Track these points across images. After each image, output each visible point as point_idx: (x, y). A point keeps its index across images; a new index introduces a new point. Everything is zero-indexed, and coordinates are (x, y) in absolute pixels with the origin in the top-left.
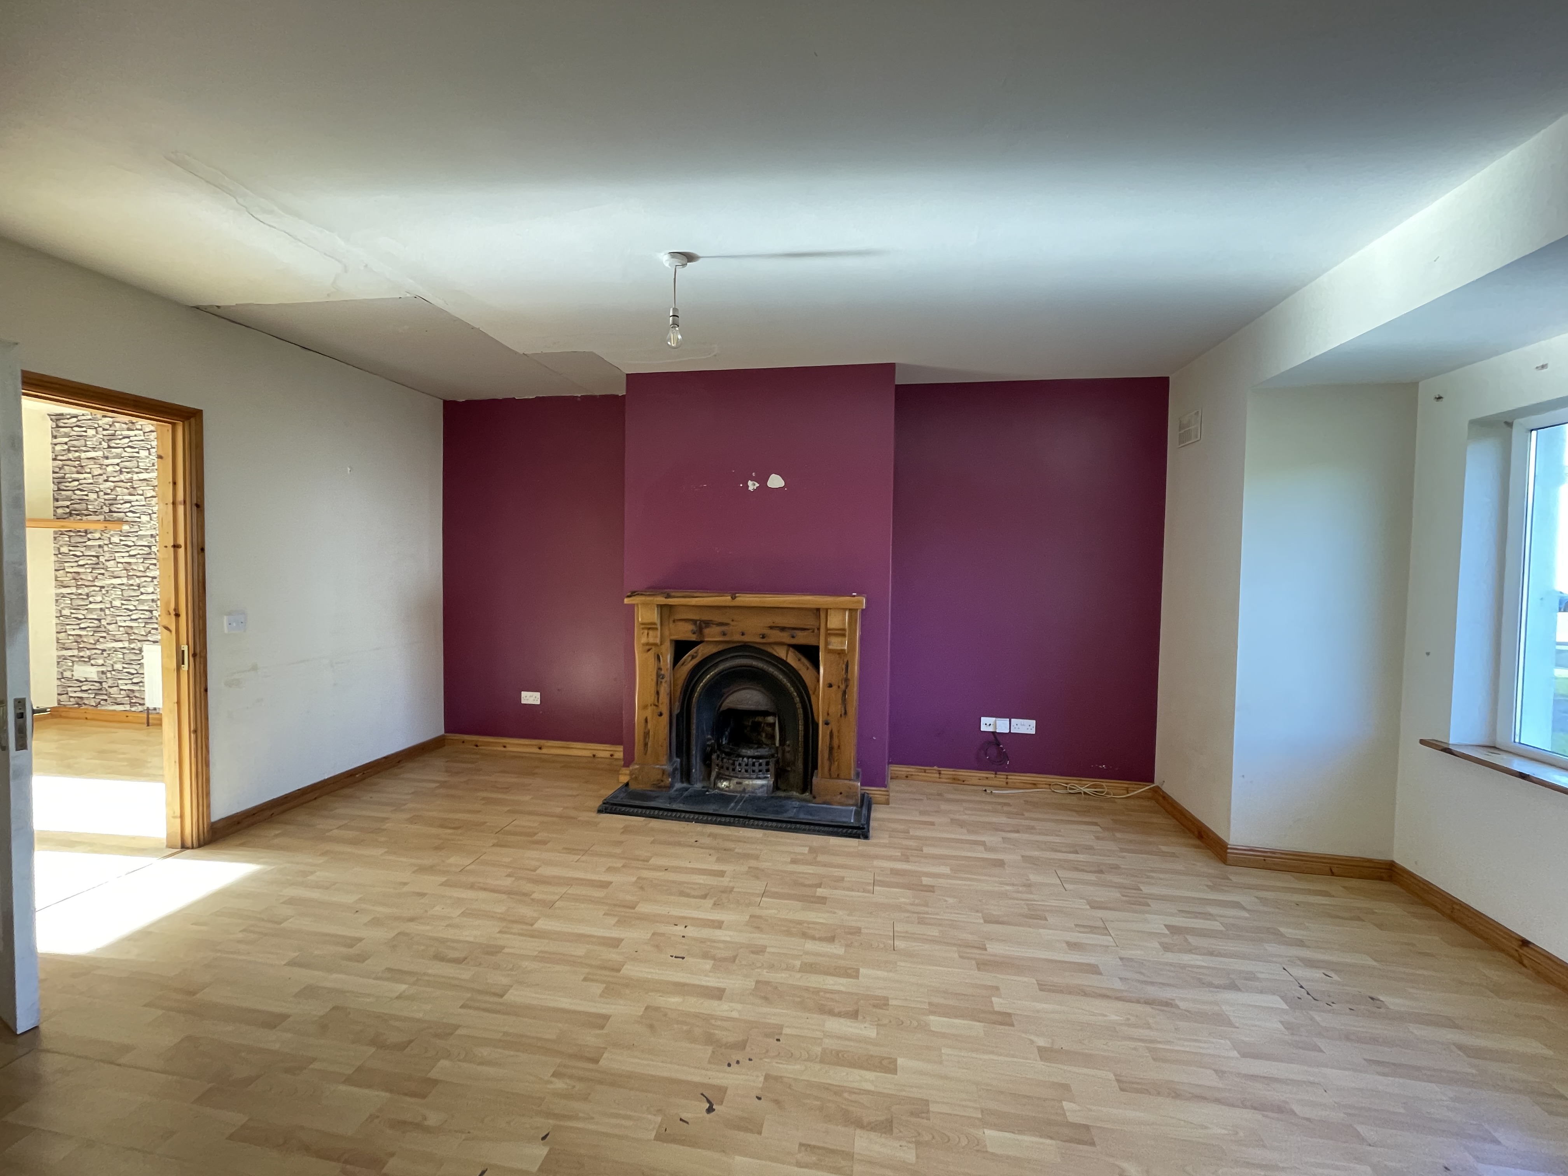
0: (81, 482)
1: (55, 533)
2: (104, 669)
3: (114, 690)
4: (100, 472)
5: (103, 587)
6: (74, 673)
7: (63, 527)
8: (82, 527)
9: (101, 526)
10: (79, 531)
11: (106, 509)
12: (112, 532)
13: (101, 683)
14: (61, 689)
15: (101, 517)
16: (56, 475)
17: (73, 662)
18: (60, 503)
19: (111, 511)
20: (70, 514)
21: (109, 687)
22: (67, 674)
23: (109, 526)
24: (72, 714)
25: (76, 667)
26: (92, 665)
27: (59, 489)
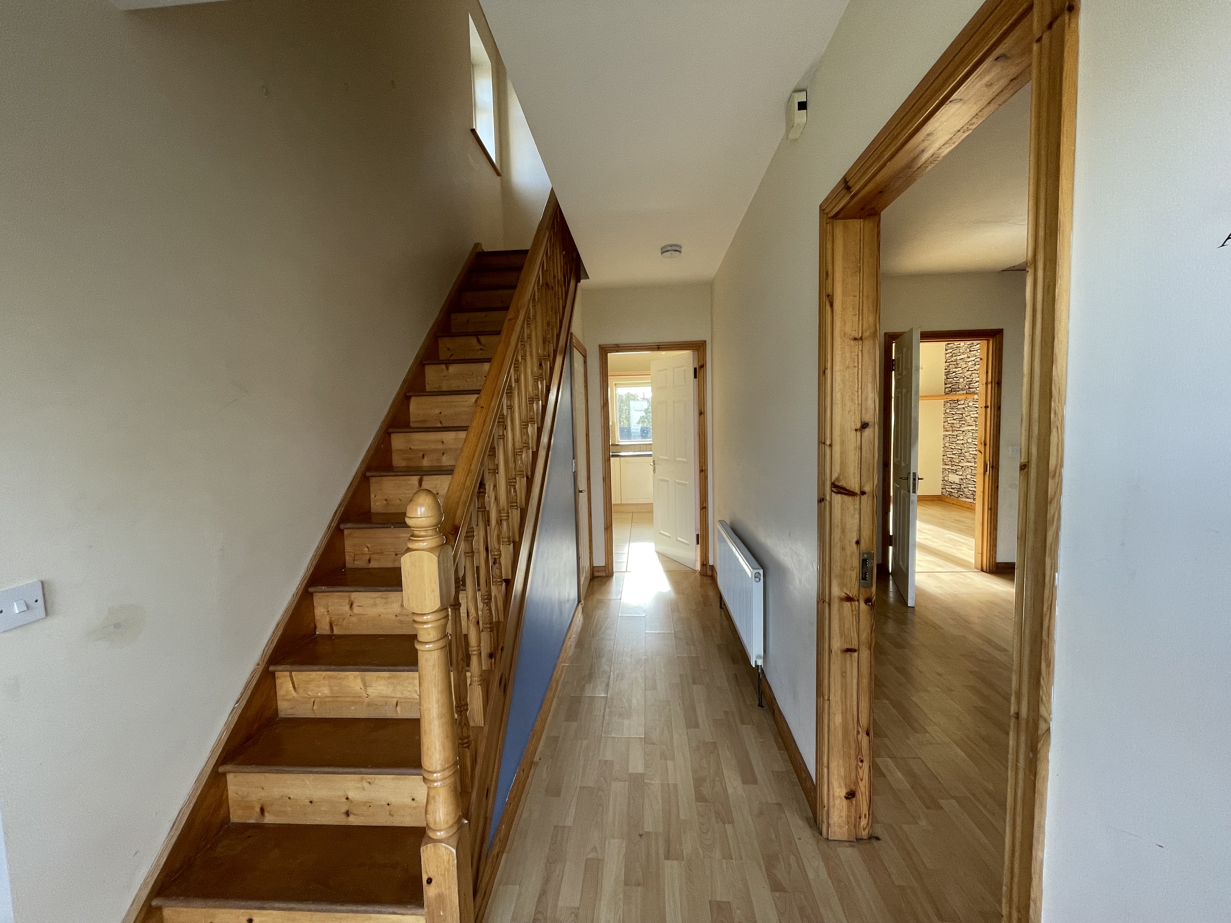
0: (957, 373)
1: (944, 402)
2: (962, 477)
3: (966, 490)
4: (966, 366)
5: (964, 431)
6: (949, 478)
7: (947, 398)
8: (955, 398)
9: (964, 397)
10: (955, 400)
11: (967, 387)
12: (969, 400)
13: (960, 485)
14: (943, 486)
15: (965, 392)
16: (946, 371)
17: (949, 472)
18: (948, 386)
19: (969, 388)
20: (951, 391)
21: (964, 488)
22: (946, 478)
23: (968, 396)
24: (948, 501)
25: (950, 475)
26: (957, 475)
27: (947, 378)
